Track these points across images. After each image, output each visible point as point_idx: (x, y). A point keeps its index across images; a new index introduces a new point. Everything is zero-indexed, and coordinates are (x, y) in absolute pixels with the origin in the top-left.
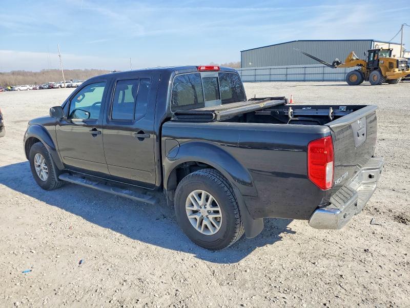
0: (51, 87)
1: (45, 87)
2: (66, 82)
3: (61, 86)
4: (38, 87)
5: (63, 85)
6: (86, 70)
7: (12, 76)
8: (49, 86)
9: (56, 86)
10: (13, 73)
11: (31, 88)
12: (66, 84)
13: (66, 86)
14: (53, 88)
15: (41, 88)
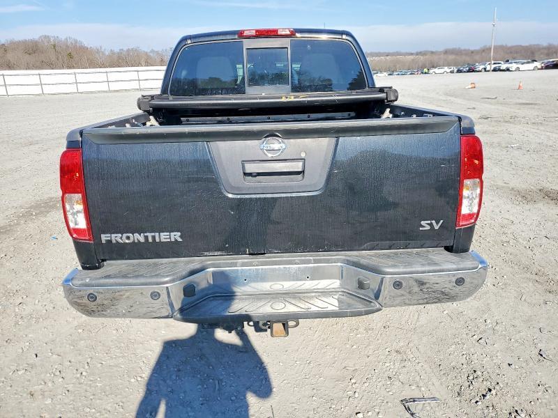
0: (471, 70)
1: (465, 70)
2: (495, 63)
3: (485, 69)
4: (456, 70)
5: (488, 69)
6: (550, 45)
7: (442, 56)
8: (469, 70)
9: (477, 70)
10: (446, 52)
11: (449, 71)
12: (493, 66)
13: (492, 69)
14: (473, 71)
15: (459, 71)
